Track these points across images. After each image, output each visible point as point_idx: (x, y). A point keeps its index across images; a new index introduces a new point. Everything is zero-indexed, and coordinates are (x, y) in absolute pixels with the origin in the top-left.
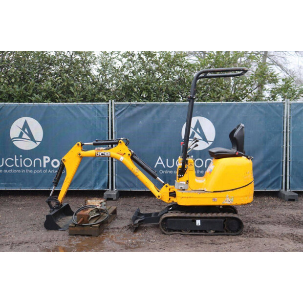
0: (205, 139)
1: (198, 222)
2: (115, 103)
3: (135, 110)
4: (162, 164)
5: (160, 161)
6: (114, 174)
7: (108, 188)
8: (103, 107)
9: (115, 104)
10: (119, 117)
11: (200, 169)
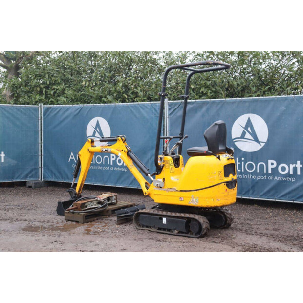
1: (164, 220)
2: (169, 101)
8: (159, 106)
10: (172, 115)
11: (252, 174)
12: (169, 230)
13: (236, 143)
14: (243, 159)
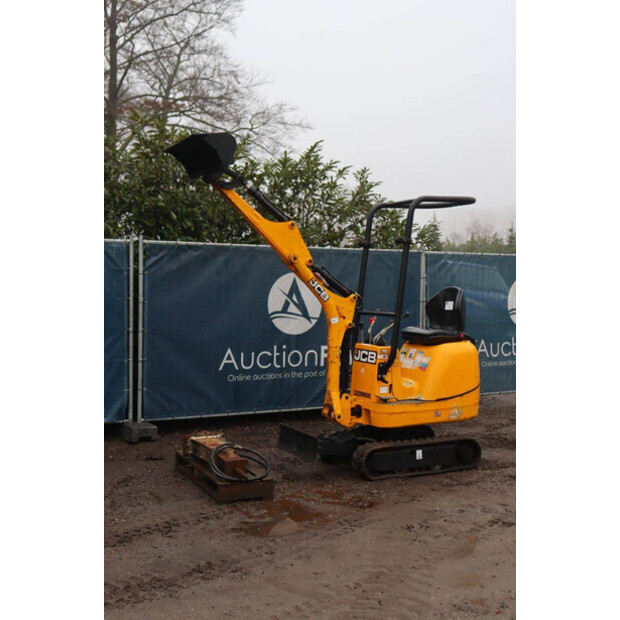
0: (305, 314)
1: (419, 454)
2: (146, 241)
3: (184, 257)
4: (232, 364)
5: (229, 358)
6: (140, 387)
7: (127, 417)
8: (118, 249)
9: (144, 244)
10: (154, 269)
11: (297, 370)
12: (428, 468)
13: (274, 321)
14: (284, 347)
